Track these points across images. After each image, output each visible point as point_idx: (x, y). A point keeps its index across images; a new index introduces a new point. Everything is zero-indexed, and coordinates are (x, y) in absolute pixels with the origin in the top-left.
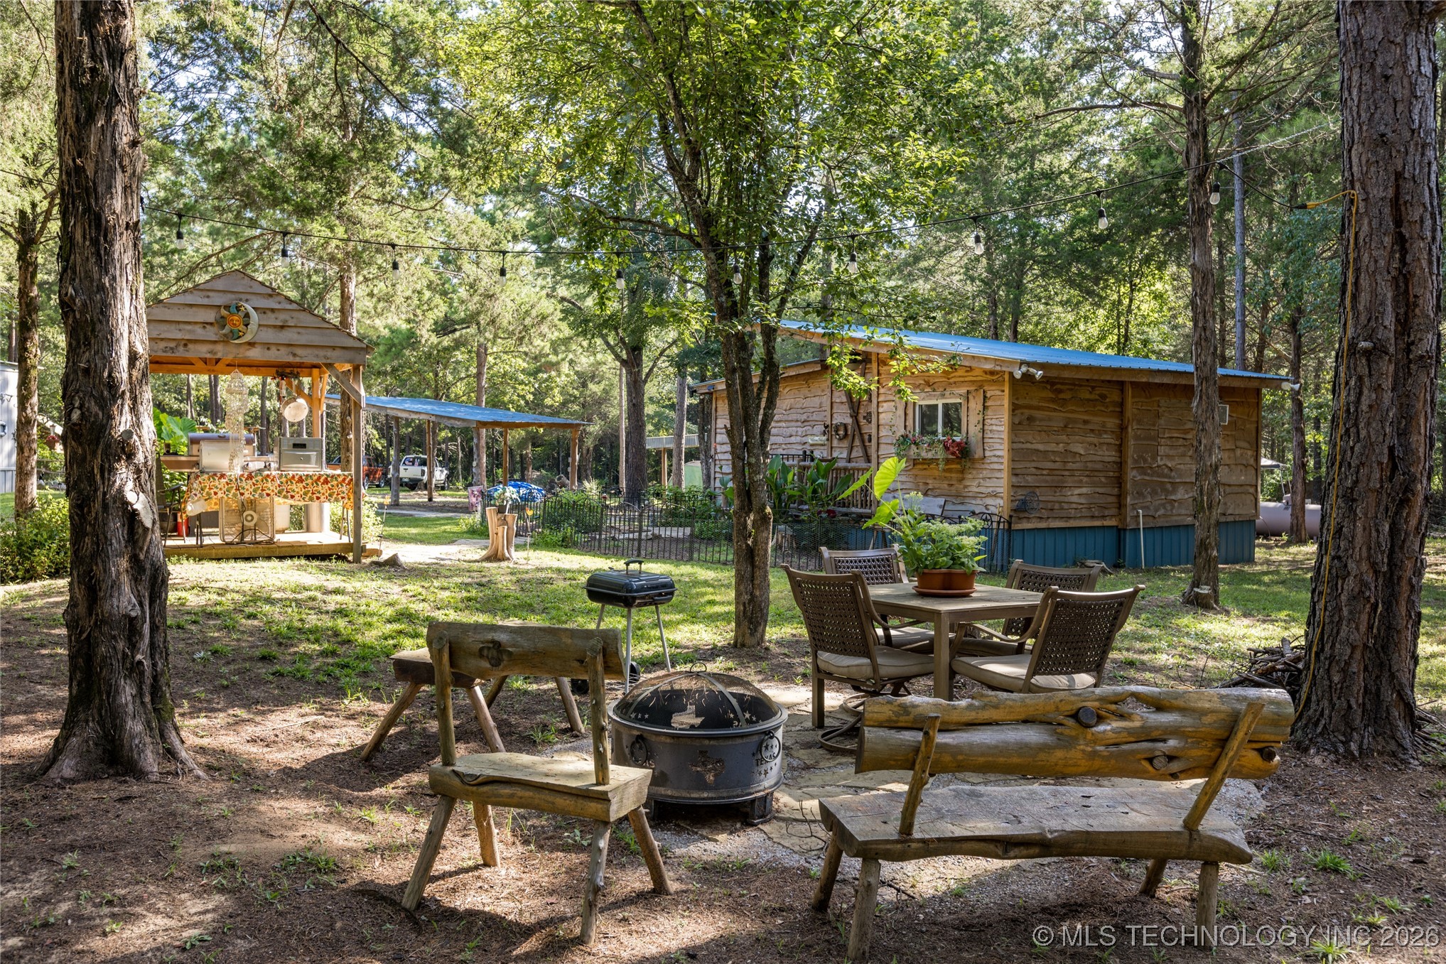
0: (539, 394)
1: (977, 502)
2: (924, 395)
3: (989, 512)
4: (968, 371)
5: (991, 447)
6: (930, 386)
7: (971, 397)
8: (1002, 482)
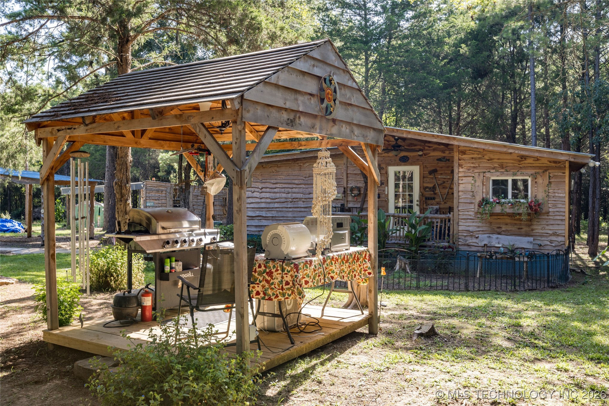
1: (543, 239)
2: (498, 173)
3: (553, 245)
4: (536, 160)
5: (555, 206)
6: (503, 168)
7: (538, 176)
8: (562, 227)
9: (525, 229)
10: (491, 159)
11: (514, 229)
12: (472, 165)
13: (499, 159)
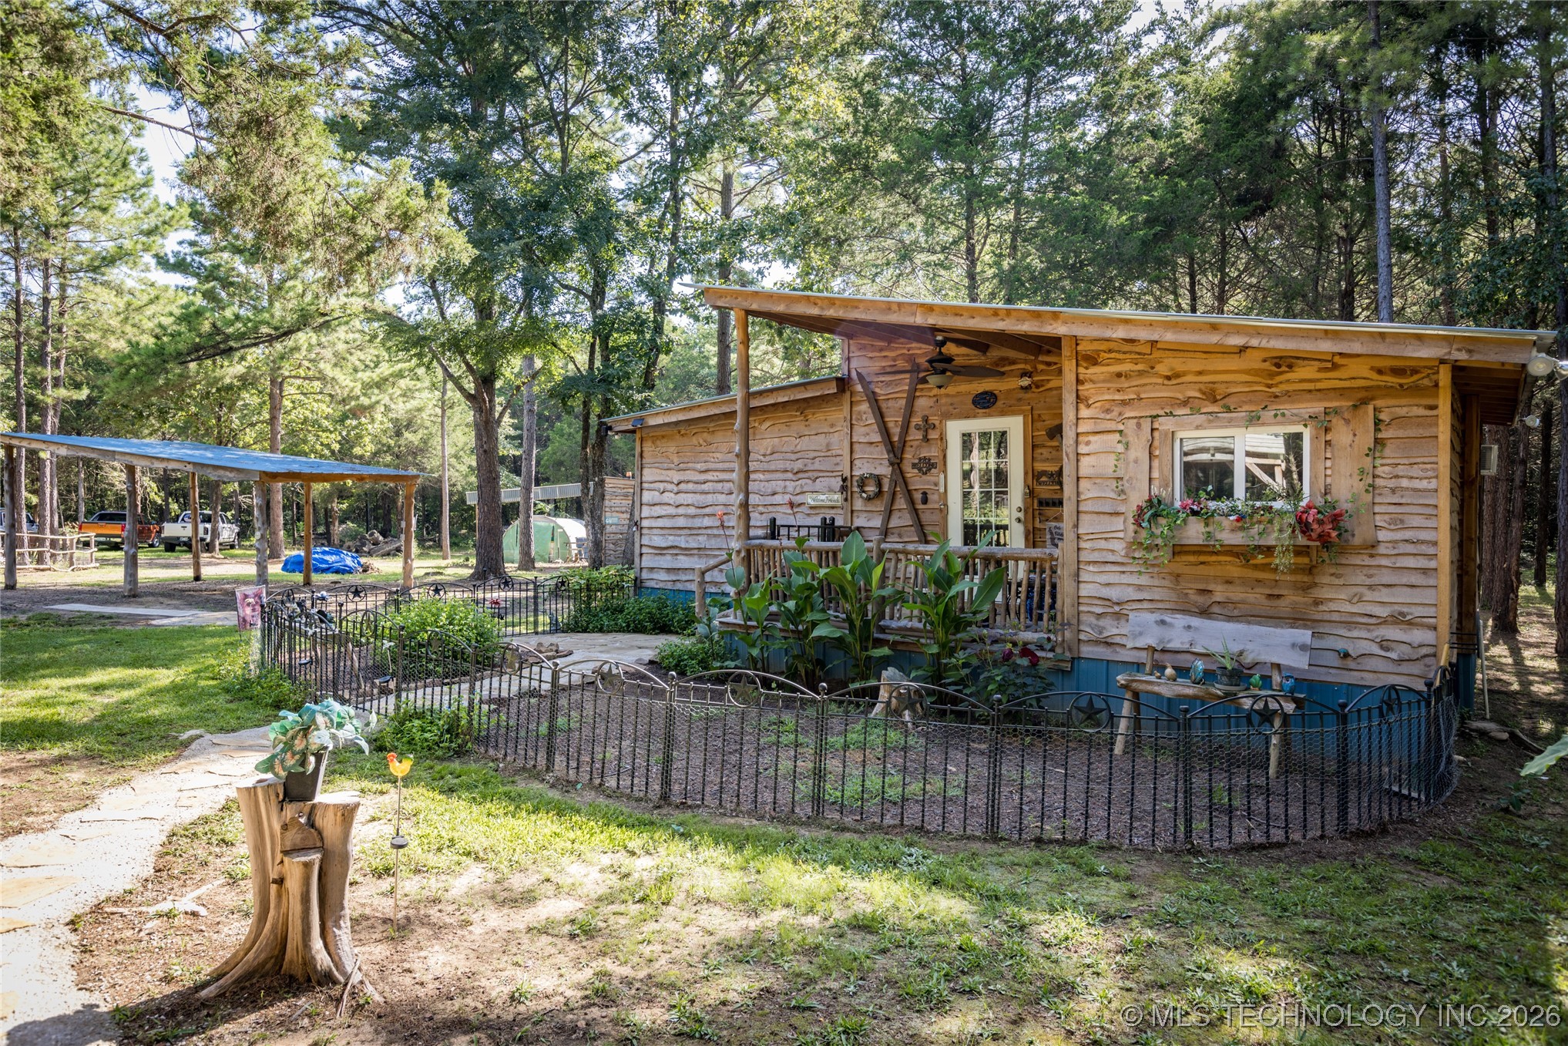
0: (347, 445)
1: (1355, 633)
2: (1200, 419)
3: (1393, 655)
4: (1326, 369)
5: (1398, 522)
6: (1215, 401)
7: (1336, 421)
8: (1428, 596)
9: (1292, 599)
10: (1177, 375)
11: (1255, 597)
12: (1117, 397)
13: (1200, 373)
